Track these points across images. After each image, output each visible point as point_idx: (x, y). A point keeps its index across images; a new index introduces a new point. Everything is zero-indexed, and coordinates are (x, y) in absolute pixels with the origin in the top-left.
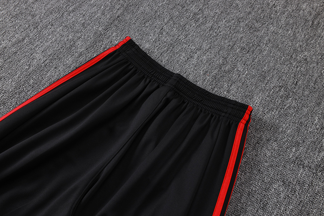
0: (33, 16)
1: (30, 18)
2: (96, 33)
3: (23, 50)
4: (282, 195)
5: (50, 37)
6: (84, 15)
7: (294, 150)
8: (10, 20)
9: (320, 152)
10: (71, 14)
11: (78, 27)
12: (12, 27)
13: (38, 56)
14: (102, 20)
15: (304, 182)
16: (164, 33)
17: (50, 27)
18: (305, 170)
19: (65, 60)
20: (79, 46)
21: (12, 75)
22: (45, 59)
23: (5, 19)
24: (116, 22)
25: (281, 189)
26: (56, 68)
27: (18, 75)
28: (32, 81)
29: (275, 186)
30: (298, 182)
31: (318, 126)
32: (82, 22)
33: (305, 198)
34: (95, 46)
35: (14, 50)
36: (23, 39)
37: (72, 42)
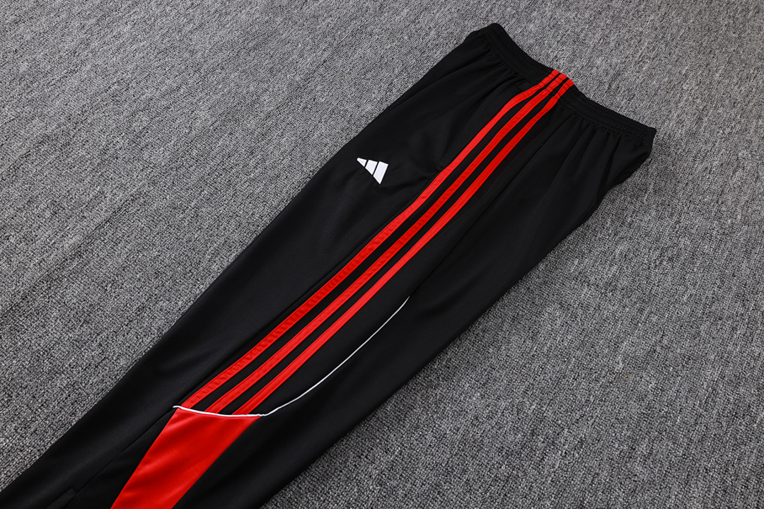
0: (192, 52)
1: (187, 55)
2: (290, 84)
3: (179, 105)
4: (559, 322)
5: (220, 86)
6: (272, 57)
7: (576, 262)
8: (156, 56)
9: (611, 265)
10: (251, 53)
11: (262, 73)
12: (160, 68)
13: (203, 114)
14: (299, 65)
15: (588, 305)
16: (394, 91)
17: (220, 71)
18: (590, 290)
19: (245, 122)
20: (265, 103)
21: (164, 142)
22: (214, 119)
23: (147, 54)
24: (321, 70)
25: (558, 314)
26: (231, 134)
27: (173, 142)
28: (195, 152)
29: (550, 310)
30: (581, 305)
31: (610, 232)
32: (270, 66)
33: (589, 326)
34: (290, 104)
35: (164, 103)
36: (179, 88)
37: (255, 97)
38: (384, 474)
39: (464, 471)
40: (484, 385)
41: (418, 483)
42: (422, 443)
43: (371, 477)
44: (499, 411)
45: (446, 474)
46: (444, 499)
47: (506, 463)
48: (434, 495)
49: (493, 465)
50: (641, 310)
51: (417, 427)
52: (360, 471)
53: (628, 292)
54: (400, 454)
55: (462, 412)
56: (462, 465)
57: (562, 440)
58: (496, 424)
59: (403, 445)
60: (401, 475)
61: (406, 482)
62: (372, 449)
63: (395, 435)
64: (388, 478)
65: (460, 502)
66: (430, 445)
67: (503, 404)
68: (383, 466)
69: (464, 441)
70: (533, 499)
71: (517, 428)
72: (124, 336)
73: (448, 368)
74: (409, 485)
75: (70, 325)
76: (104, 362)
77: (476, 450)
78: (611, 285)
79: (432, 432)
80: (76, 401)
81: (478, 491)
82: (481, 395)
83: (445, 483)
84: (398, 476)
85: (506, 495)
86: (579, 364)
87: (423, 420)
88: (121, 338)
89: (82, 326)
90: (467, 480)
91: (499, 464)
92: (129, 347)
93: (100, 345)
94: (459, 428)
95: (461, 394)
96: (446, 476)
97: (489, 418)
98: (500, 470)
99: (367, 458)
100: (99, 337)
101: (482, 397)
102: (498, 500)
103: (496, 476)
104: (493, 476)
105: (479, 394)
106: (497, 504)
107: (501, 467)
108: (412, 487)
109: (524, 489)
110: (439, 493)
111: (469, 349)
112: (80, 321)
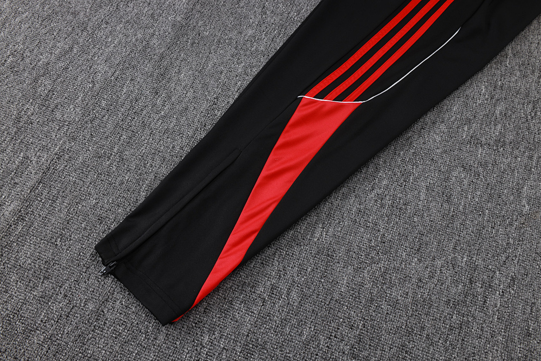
38: (355, 348)
39: (423, 328)
40: (418, 250)
41: (387, 348)
42: (380, 313)
43: (344, 353)
44: (437, 269)
45: (408, 334)
46: (412, 356)
47: (455, 312)
48: (402, 356)
49: (445, 317)
50: (531, 158)
51: (372, 300)
52: (333, 351)
53: (515, 144)
54: (364, 327)
55: (407, 278)
56: (419, 323)
57: (497, 282)
58: (438, 281)
59: (364, 319)
60: (370, 345)
61: (376, 350)
62: (338, 329)
63: (355, 312)
64: (359, 350)
65: (426, 355)
66: (387, 313)
67: (439, 263)
68: (352, 341)
69: (415, 302)
70: (486, 338)
71: (457, 281)
72: (85, 282)
73: (384, 243)
74: (379, 352)
75: (31, 284)
76: (73, 310)
77: (428, 307)
78: (500, 142)
79: (386, 301)
80: (57, 352)
81: (439, 342)
82: (418, 260)
83: (409, 343)
84: (368, 346)
85: (463, 340)
86: (493, 214)
87: (375, 292)
88: (83, 285)
89: (43, 282)
90: (427, 335)
91: (450, 315)
92: (93, 292)
93: (66, 296)
94: (408, 293)
95: (401, 263)
96: (408, 336)
97: (431, 277)
98: (452, 320)
99: (336, 337)
100: (62, 289)
101: (420, 261)
102: (458, 346)
103: (450, 326)
104: (448, 326)
105: (416, 259)
106: (458, 349)
107: (452, 318)
108: (382, 353)
109: (476, 331)
110: (406, 352)
111: (397, 223)
112: (40, 279)
